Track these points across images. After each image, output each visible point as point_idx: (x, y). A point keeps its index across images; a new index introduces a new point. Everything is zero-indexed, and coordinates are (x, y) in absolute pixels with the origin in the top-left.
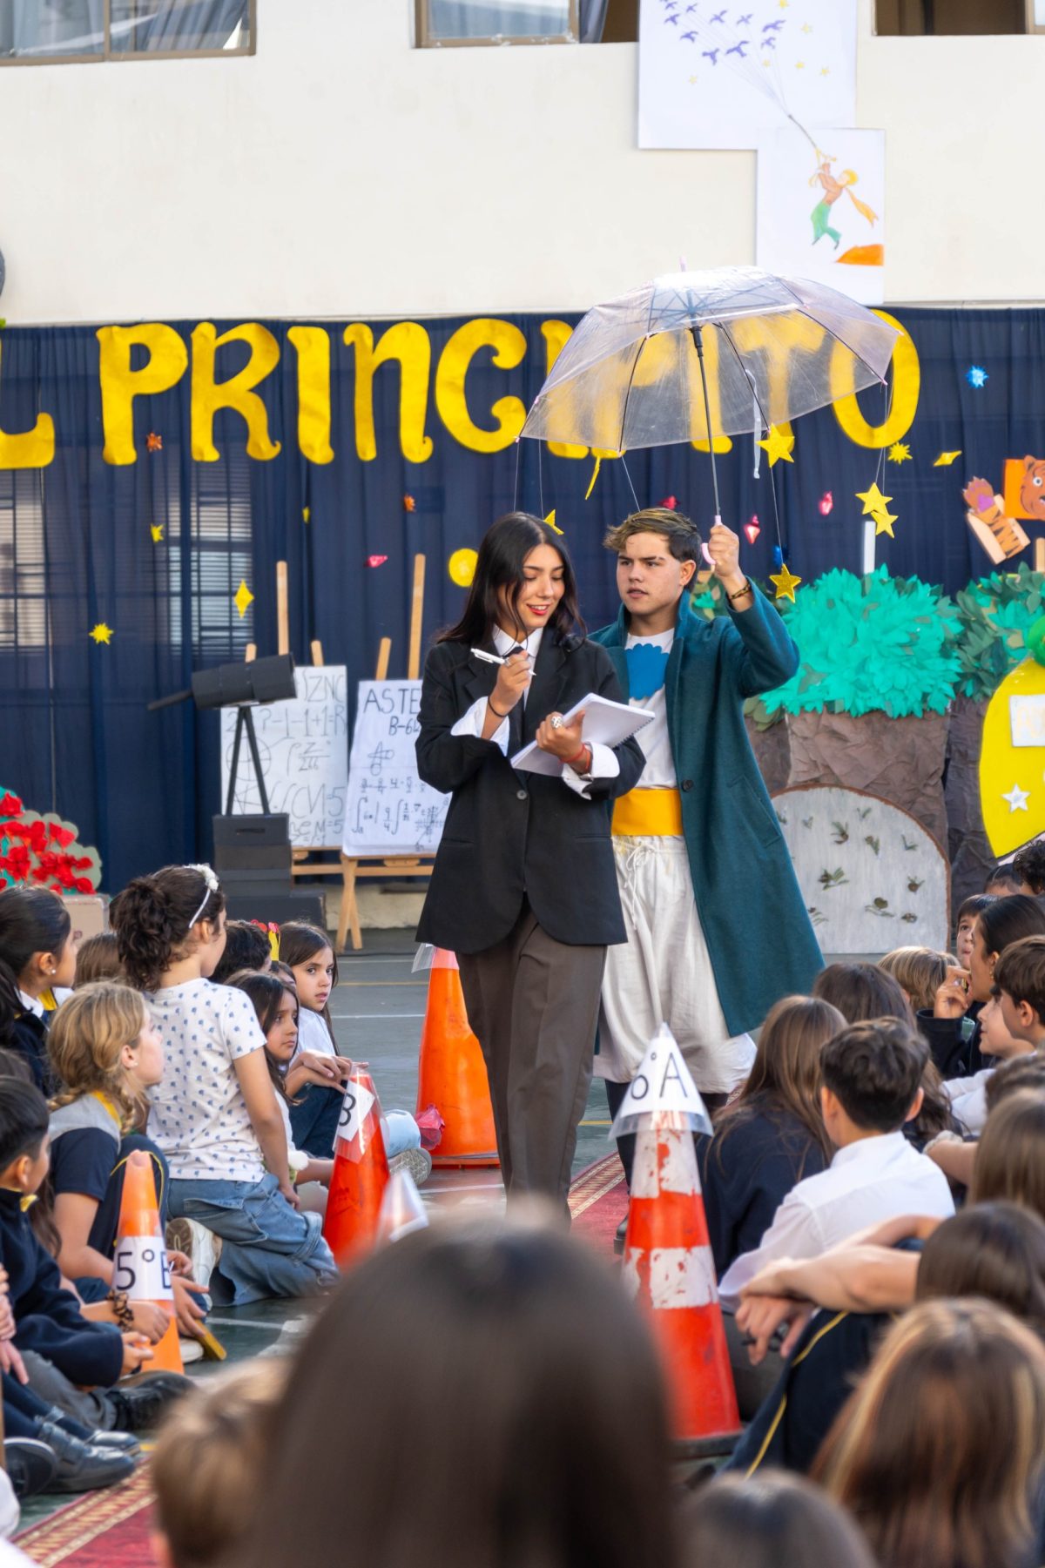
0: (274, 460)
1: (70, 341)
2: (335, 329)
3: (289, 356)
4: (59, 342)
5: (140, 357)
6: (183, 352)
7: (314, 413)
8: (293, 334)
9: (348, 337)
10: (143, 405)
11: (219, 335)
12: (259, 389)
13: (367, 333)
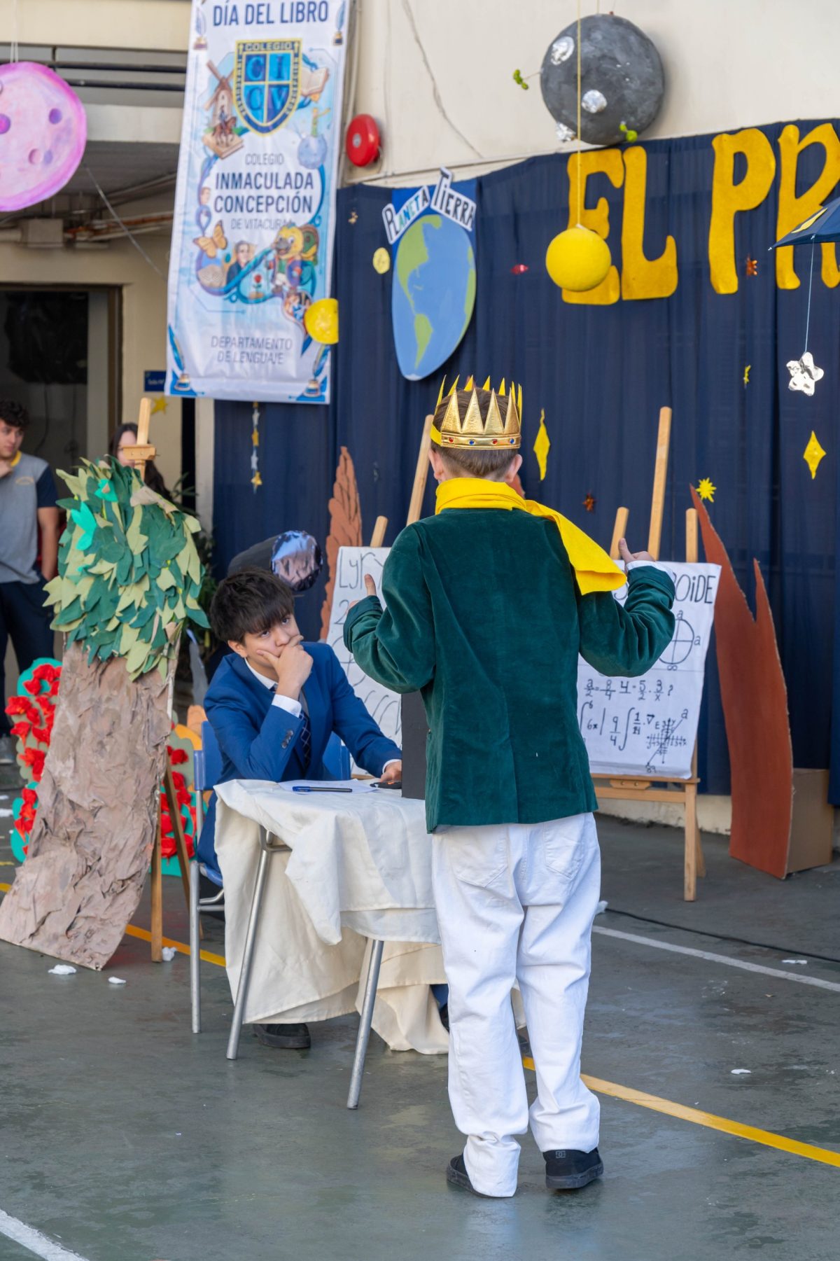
4: (685, 155)
5: (740, 167)
6: (772, 162)
10: (741, 223)
11: (800, 138)
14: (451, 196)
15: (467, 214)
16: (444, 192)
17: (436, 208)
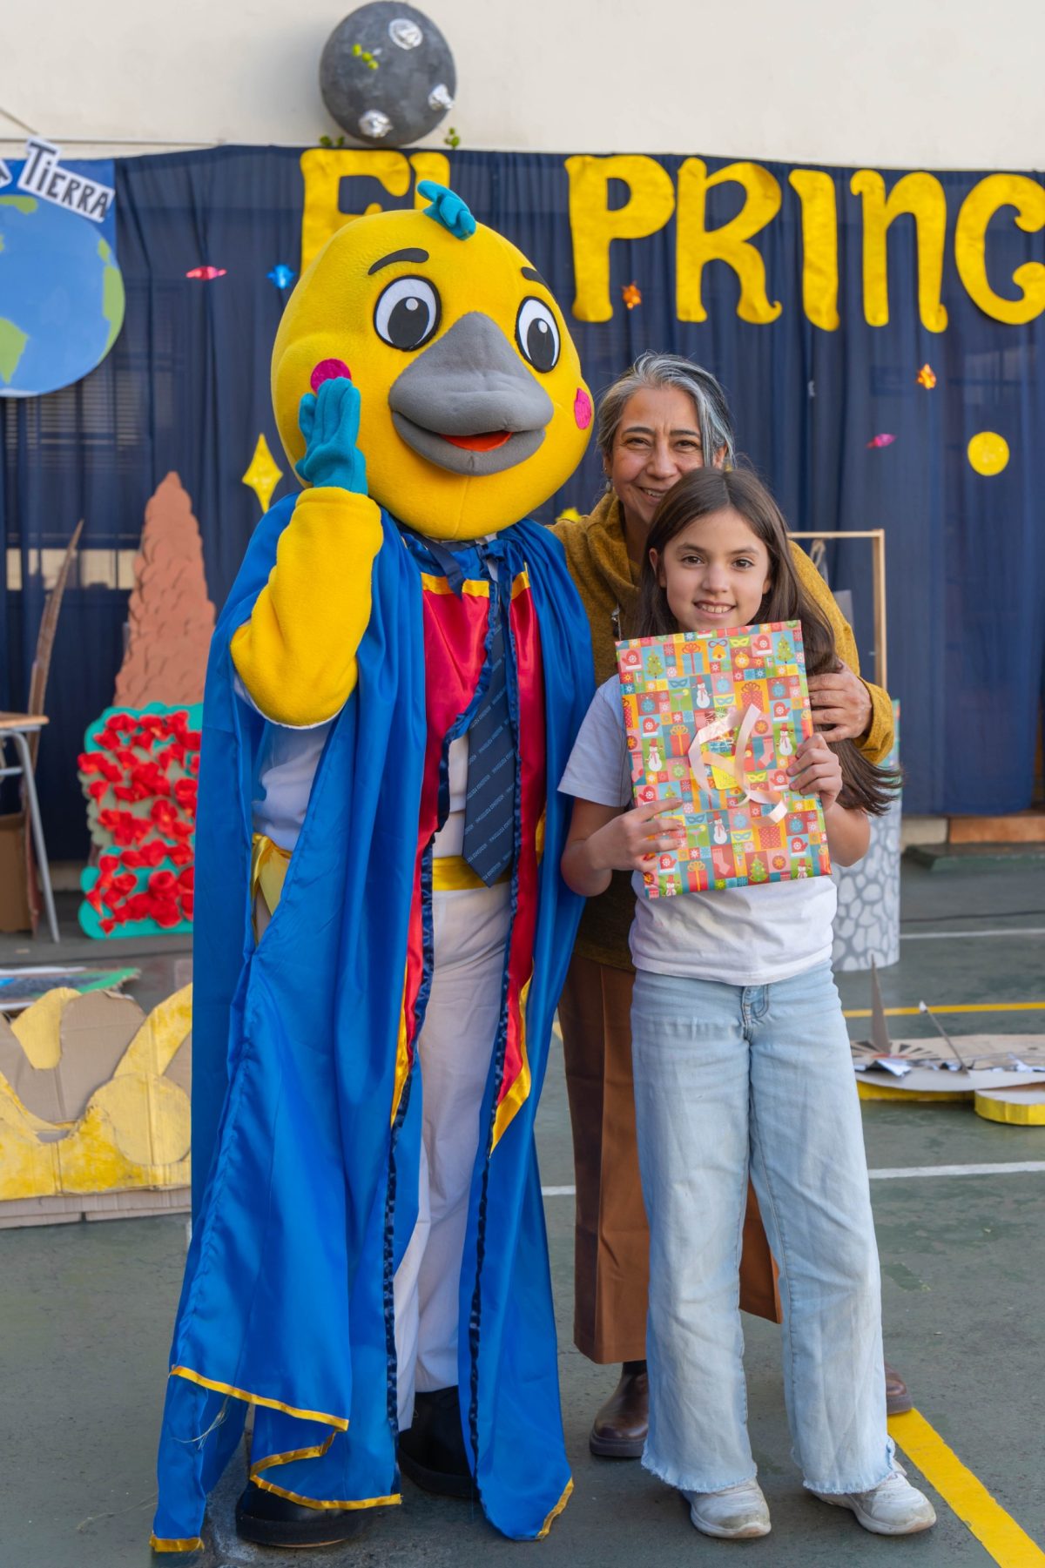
0: (772, 325)
1: (534, 170)
2: (842, 176)
3: (792, 204)
4: (521, 170)
5: (619, 194)
6: (669, 189)
7: (819, 271)
8: (797, 179)
9: (856, 185)
10: (621, 249)
11: (709, 173)
12: (756, 241)
13: (879, 182)
14: (57, 176)
15: (92, 201)
16: (46, 172)
17: (32, 188)
